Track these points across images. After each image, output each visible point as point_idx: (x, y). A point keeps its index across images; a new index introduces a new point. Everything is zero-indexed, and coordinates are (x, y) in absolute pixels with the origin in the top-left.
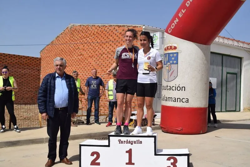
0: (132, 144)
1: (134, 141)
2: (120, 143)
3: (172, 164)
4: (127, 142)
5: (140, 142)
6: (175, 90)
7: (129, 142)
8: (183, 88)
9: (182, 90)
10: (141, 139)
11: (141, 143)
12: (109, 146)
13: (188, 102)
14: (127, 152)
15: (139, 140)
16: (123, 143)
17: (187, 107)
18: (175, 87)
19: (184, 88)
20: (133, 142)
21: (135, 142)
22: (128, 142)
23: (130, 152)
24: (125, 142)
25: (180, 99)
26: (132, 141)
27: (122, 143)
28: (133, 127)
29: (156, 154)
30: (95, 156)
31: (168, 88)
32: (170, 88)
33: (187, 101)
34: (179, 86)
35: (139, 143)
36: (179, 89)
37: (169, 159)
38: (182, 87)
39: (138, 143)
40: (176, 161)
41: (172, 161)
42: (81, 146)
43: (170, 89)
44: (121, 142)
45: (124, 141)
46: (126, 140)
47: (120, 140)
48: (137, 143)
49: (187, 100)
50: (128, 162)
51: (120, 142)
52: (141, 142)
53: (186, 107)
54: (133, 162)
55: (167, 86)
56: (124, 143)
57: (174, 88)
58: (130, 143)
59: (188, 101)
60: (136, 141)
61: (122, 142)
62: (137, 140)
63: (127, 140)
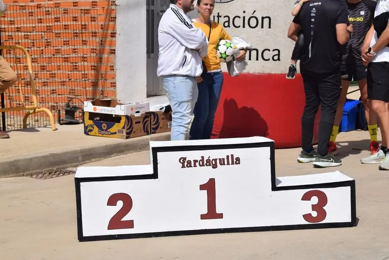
0: (215, 166)
1: (220, 159)
2: (183, 167)
3: (314, 207)
4: (203, 162)
5: (235, 161)
6: (244, 27)
7: (208, 161)
8: (266, 21)
9: (262, 27)
10: (236, 153)
11: (239, 163)
12: (155, 176)
13: (279, 59)
14: (202, 187)
15: (232, 156)
16: (193, 165)
17: (277, 73)
18: (242, 19)
19: (268, 19)
20: (218, 161)
21: (222, 162)
22: (205, 162)
23: (210, 187)
24: (197, 164)
25: (257, 50)
26: (215, 160)
27: (191, 166)
28: (122, 138)
29: (275, 188)
30: (120, 204)
31: (222, 20)
32: (229, 21)
33: (276, 58)
34: (254, 15)
35: (233, 163)
36: (253, 22)
37: (306, 197)
38: (263, 18)
39: (230, 162)
40: (323, 199)
41: (315, 200)
42: (78, 181)
43: (226, 24)
44: (186, 164)
45: (195, 161)
46: (199, 159)
47: (184, 159)
48: (228, 164)
49: (276, 52)
50: (205, 211)
51: (183, 164)
52: (238, 159)
53: (273, 72)
54: (218, 211)
55: (219, 16)
56: (195, 166)
57: (238, 22)
58: (210, 165)
59: (279, 55)
60: (225, 158)
61: (189, 162)
62: (228, 157)
63: (203, 157)
